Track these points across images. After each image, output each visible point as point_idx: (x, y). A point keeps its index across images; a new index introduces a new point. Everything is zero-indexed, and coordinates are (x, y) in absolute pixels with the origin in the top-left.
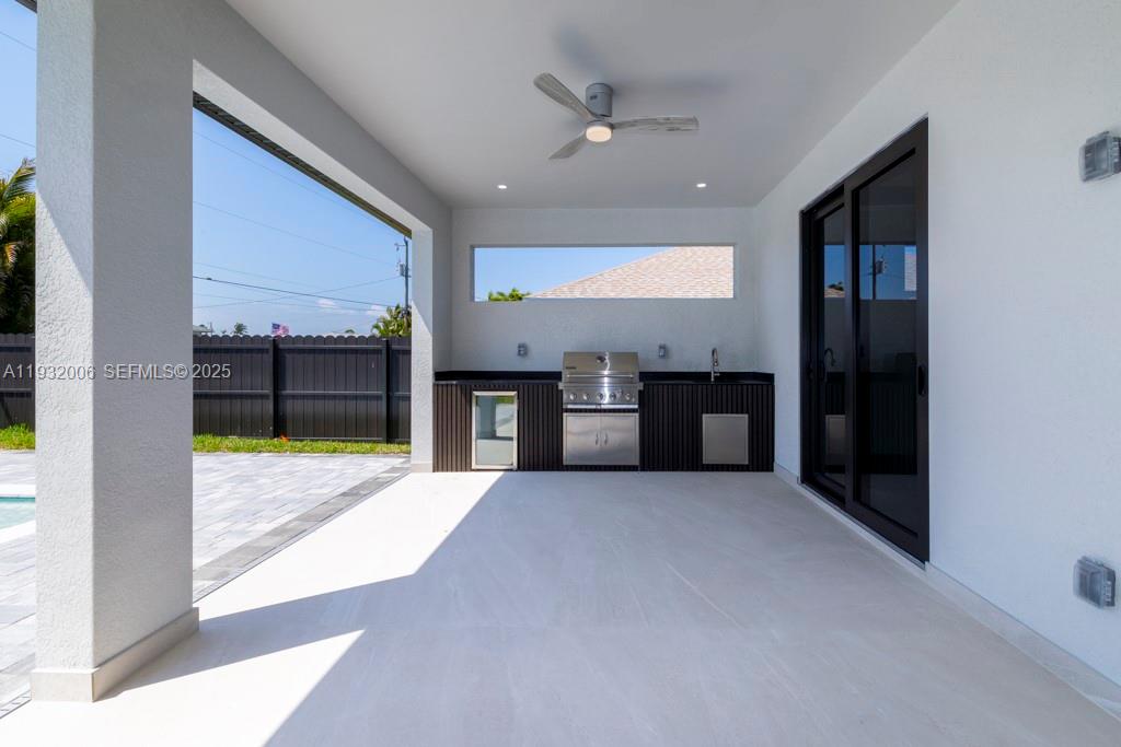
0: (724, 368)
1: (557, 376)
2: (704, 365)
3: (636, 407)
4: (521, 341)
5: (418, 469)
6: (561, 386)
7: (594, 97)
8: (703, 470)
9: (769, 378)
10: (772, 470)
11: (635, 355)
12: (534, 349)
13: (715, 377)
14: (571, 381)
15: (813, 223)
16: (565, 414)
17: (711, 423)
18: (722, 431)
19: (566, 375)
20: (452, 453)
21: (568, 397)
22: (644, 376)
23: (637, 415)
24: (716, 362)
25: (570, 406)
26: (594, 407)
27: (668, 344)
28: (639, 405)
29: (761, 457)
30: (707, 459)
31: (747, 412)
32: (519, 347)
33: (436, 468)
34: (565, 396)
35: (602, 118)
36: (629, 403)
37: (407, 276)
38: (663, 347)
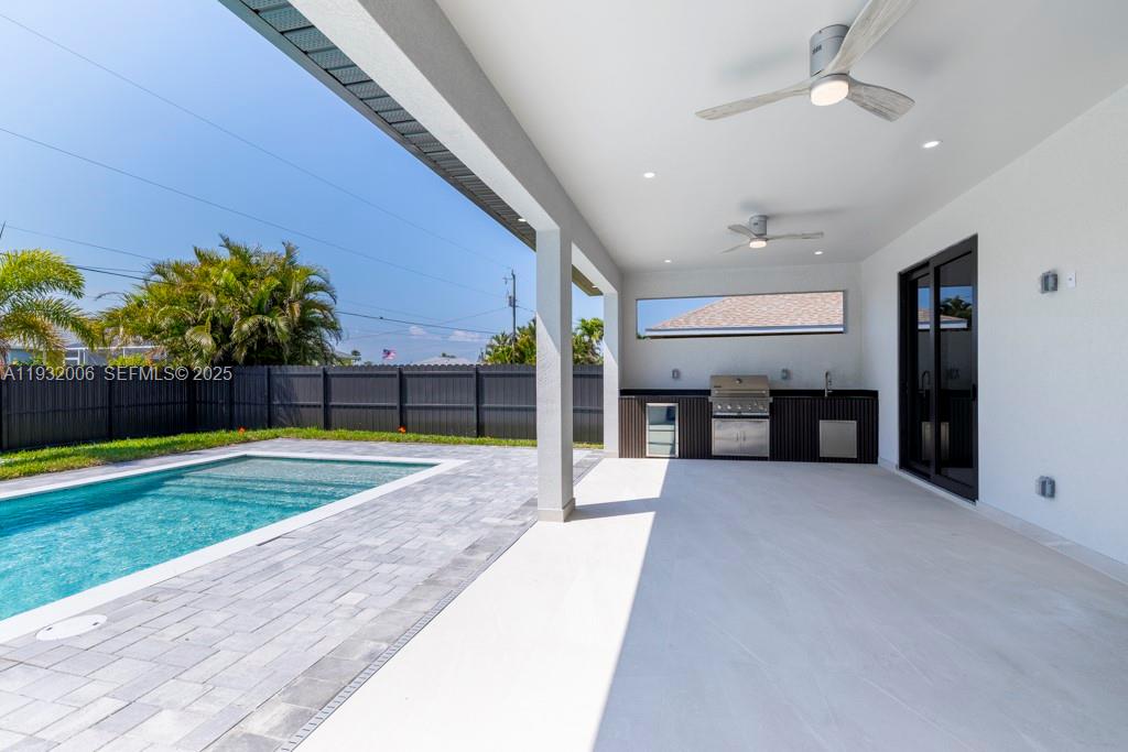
0: (836, 386)
1: (708, 392)
2: (819, 384)
3: (768, 414)
4: (674, 367)
5: (608, 455)
6: (710, 399)
7: (756, 224)
8: (820, 461)
9: (875, 394)
10: (876, 462)
11: (765, 377)
12: (685, 373)
13: (829, 394)
14: (719, 396)
15: (908, 283)
16: (713, 420)
17: (825, 427)
18: (836, 433)
19: (715, 392)
20: (633, 445)
21: (717, 408)
22: (773, 393)
23: (768, 421)
24: (829, 382)
25: (718, 414)
26: (736, 414)
27: (789, 368)
28: (771, 412)
29: (867, 452)
30: (822, 454)
31: (856, 419)
32: (674, 372)
33: (621, 456)
34: (714, 406)
35: (761, 236)
36: (761, 411)
37: (514, 307)
38: (785, 371)
